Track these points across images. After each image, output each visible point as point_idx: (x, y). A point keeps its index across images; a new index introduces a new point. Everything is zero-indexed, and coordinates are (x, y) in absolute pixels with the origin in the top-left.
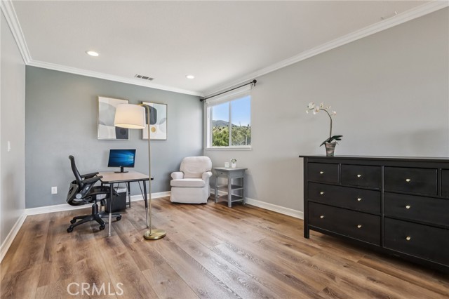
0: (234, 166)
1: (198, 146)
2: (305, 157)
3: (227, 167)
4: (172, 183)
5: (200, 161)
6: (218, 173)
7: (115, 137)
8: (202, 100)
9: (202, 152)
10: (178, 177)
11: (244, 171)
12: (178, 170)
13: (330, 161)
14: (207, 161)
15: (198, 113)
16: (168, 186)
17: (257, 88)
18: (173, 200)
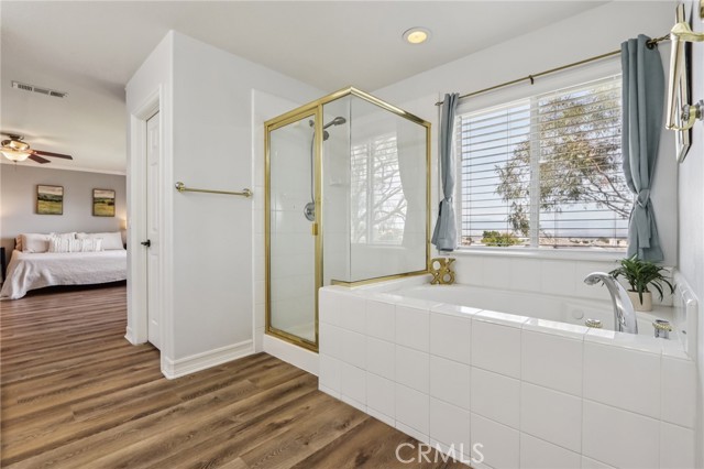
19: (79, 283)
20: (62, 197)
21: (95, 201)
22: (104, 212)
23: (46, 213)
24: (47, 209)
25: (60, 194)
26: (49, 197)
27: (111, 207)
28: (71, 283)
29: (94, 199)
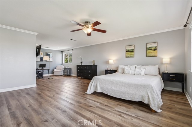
0: (68, 67)
1: (61, 63)
2: (77, 65)
3: (67, 68)
4: (54, 71)
5: (61, 67)
6: (65, 69)
7: (40, 61)
8: (62, 52)
9: (62, 64)
10: (55, 70)
11: (70, 68)
12: (55, 68)
13: (81, 66)
14: (63, 67)
15: (61, 55)
16: (53, 72)
17: (73, 51)
18: (54, 75)
19: (109, 94)
20: (134, 49)
21: (147, 49)
22: (152, 55)
23: (129, 57)
24: (129, 55)
25: (133, 48)
26: (130, 50)
27: (155, 51)
28: (106, 93)
29: (147, 48)
